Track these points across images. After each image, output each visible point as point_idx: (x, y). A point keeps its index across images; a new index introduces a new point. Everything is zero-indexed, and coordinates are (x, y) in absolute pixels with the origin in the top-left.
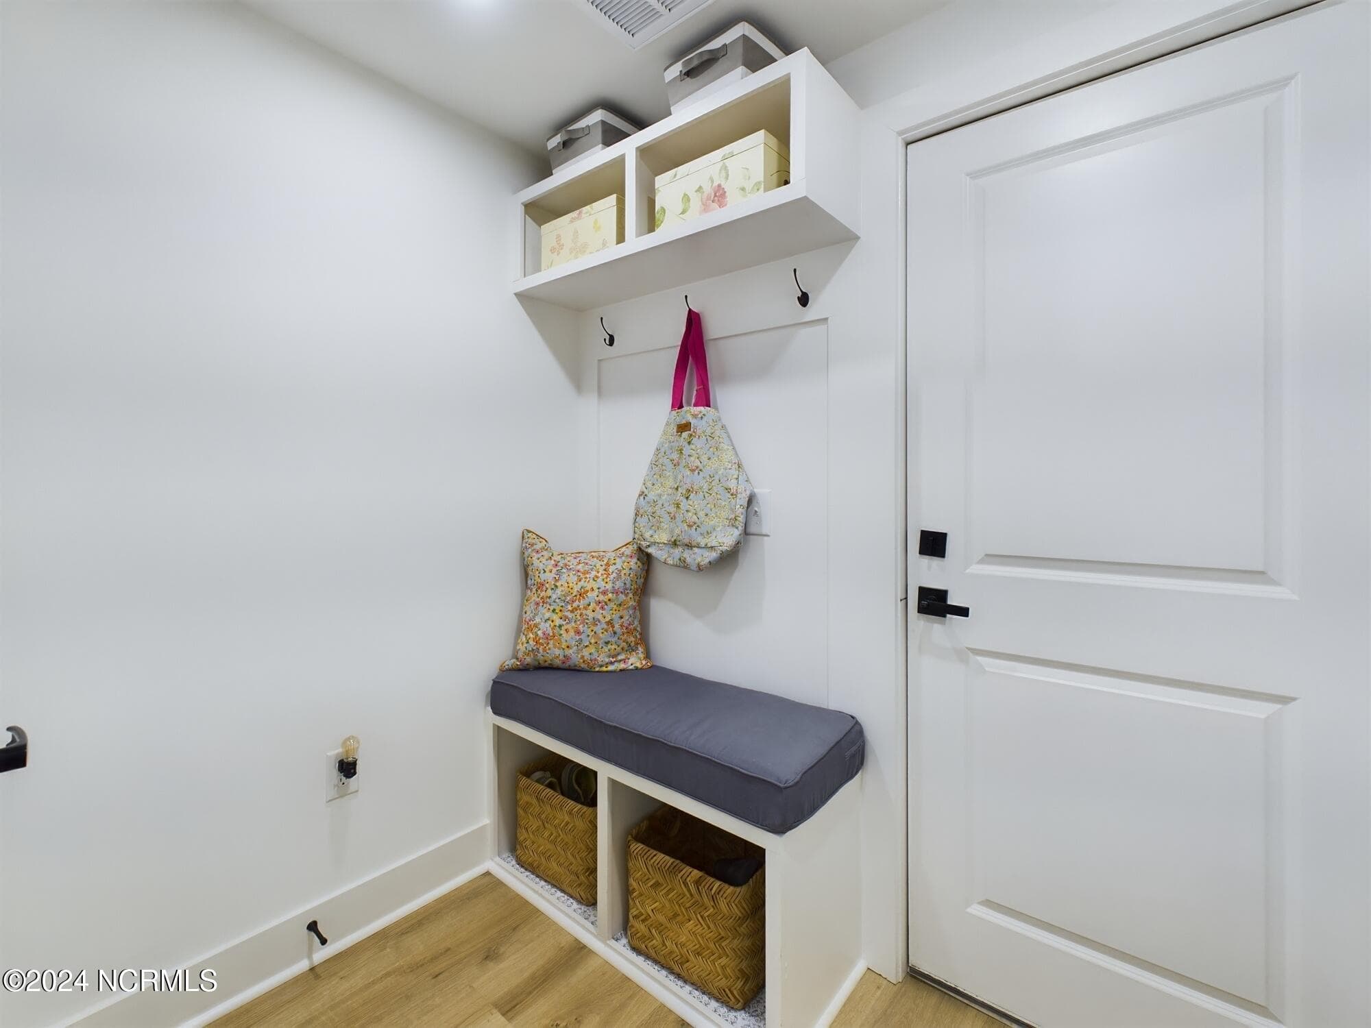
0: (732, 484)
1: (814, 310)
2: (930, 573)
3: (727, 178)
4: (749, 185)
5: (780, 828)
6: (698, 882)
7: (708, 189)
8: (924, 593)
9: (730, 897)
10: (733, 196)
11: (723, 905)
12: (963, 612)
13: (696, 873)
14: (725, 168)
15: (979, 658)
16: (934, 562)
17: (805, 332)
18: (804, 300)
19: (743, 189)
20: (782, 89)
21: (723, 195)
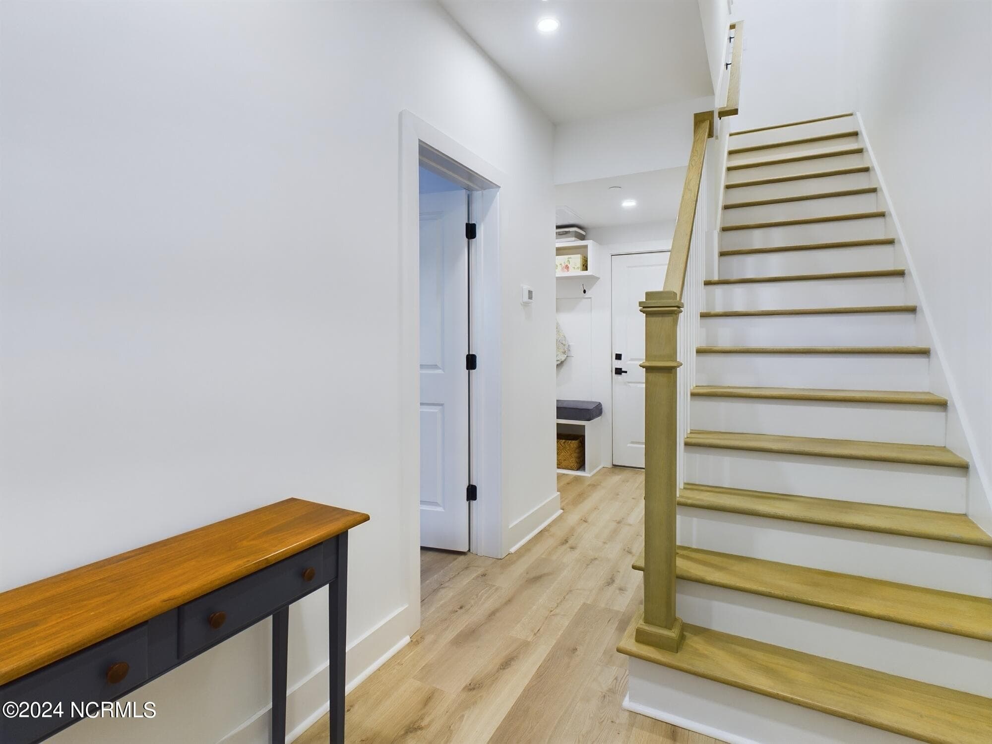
0: (564, 342)
1: (587, 295)
2: (618, 364)
3: (569, 263)
4: (576, 267)
5: (589, 420)
6: (564, 443)
7: (563, 265)
8: (616, 369)
9: (574, 444)
10: (571, 268)
11: (572, 445)
12: (626, 372)
13: (564, 441)
14: (569, 261)
15: (630, 384)
16: (619, 361)
17: (584, 300)
18: (585, 292)
19: (574, 268)
20: (586, 247)
21: (568, 268)
